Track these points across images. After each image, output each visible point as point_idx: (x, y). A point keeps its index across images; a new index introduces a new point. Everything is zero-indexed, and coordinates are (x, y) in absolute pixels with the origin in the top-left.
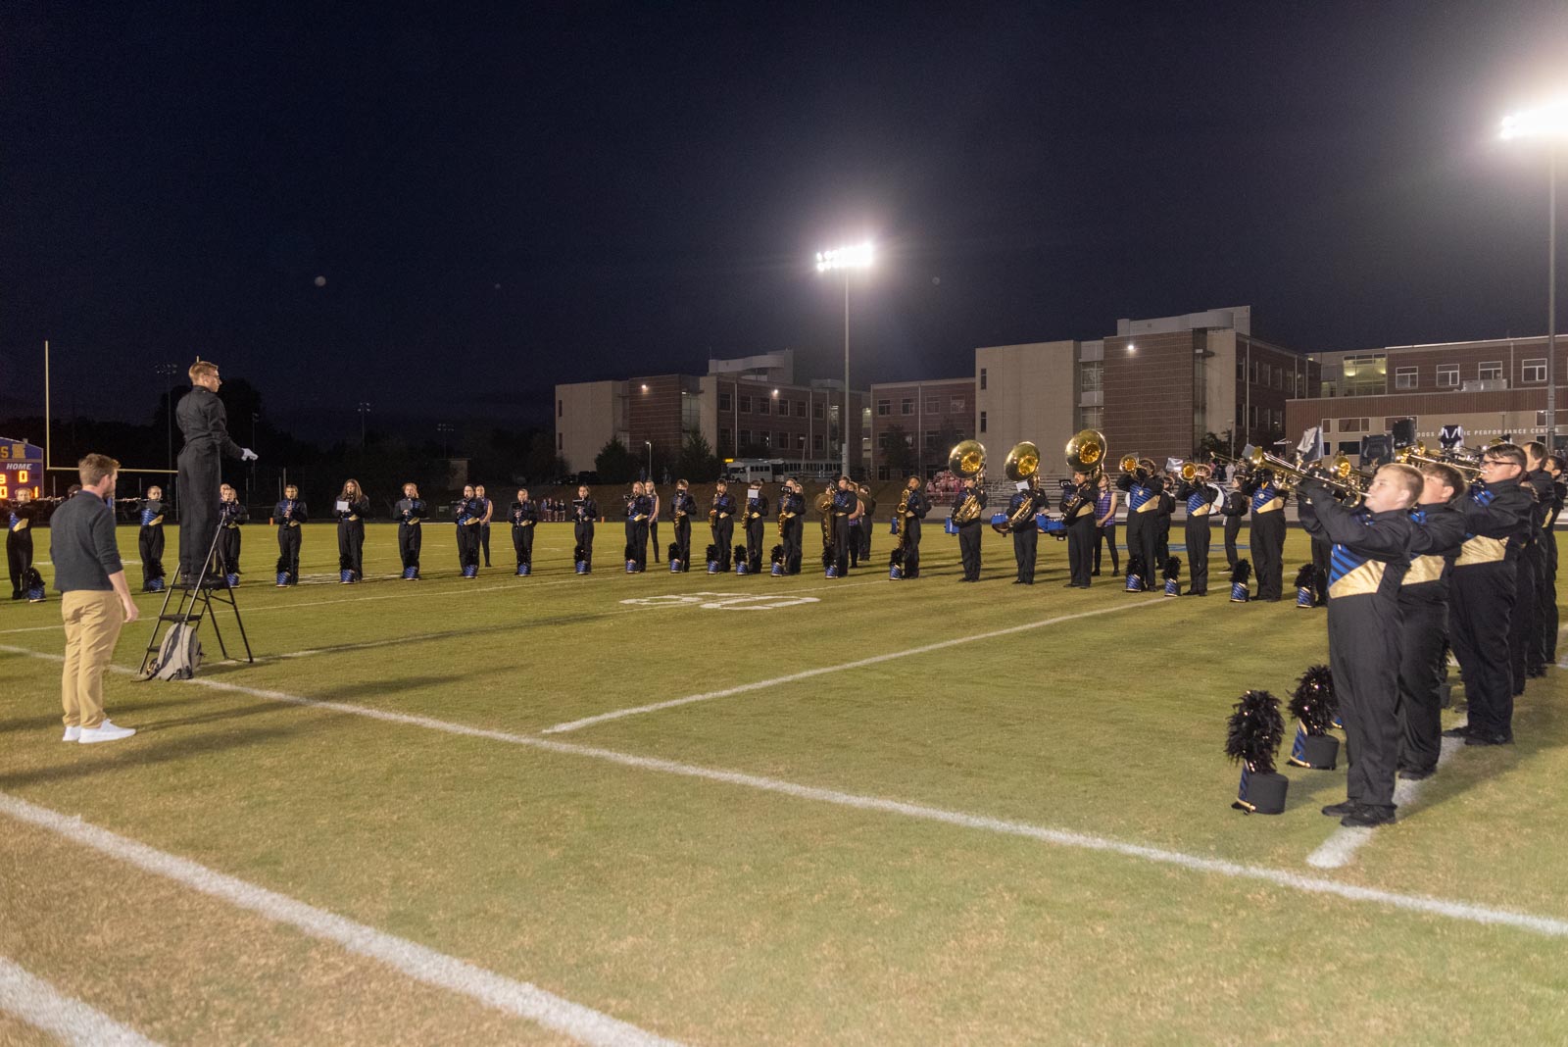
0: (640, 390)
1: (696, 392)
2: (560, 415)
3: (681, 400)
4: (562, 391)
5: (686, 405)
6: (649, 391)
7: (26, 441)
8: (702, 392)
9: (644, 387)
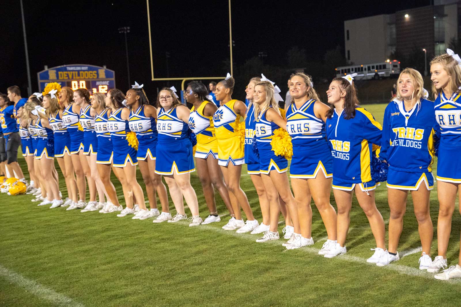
0: (404, 18)
1: (442, 15)
2: (348, 38)
3: (433, 22)
4: (348, 25)
5: (436, 24)
6: (410, 18)
7: (105, 67)
8: (446, 15)
9: (407, 16)
